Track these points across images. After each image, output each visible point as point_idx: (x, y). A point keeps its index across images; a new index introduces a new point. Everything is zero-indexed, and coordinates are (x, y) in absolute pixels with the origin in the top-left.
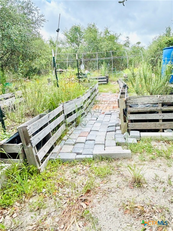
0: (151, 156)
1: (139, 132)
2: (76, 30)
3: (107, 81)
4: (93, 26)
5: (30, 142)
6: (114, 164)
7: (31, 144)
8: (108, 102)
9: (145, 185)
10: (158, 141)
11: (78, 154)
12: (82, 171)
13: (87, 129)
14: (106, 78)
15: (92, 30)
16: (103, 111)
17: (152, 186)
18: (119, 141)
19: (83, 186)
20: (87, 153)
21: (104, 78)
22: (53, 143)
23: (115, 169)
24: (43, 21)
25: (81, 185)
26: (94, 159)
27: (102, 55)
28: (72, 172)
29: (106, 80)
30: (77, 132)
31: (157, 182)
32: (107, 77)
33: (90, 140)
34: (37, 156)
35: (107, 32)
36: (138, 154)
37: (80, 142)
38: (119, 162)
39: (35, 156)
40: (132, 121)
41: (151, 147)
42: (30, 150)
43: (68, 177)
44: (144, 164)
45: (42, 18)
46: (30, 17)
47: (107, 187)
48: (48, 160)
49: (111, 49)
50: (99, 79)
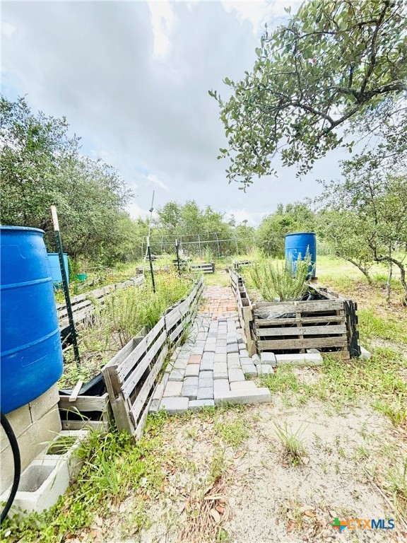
0: (299, 396)
1: (273, 354)
2: (172, 207)
3: (213, 269)
4: (193, 203)
5: (121, 392)
6: (247, 415)
7: (123, 395)
8: (219, 301)
9: (305, 460)
10: (301, 367)
11: (191, 398)
12: (200, 432)
13: (198, 350)
14: (211, 266)
15: (192, 208)
16: (214, 316)
17: (317, 460)
18: (248, 372)
19: (207, 466)
20: (205, 397)
21: (209, 266)
22: (152, 383)
23: (252, 426)
24: (132, 196)
25: (204, 464)
26: (216, 408)
27: (204, 237)
28: (186, 435)
29: (211, 268)
30: (185, 356)
31: (321, 450)
32: (213, 265)
33: (206, 370)
34: (131, 415)
35: (209, 210)
36: (279, 393)
37: (191, 374)
38: (255, 411)
39: (128, 415)
40: (262, 338)
41: (294, 380)
42: (120, 405)
43: (180, 446)
44: (292, 413)
45: (130, 193)
46: (115, 192)
47: (247, 466)
48: (147, 414)
49: (216, 230)
50: (203, 267)
